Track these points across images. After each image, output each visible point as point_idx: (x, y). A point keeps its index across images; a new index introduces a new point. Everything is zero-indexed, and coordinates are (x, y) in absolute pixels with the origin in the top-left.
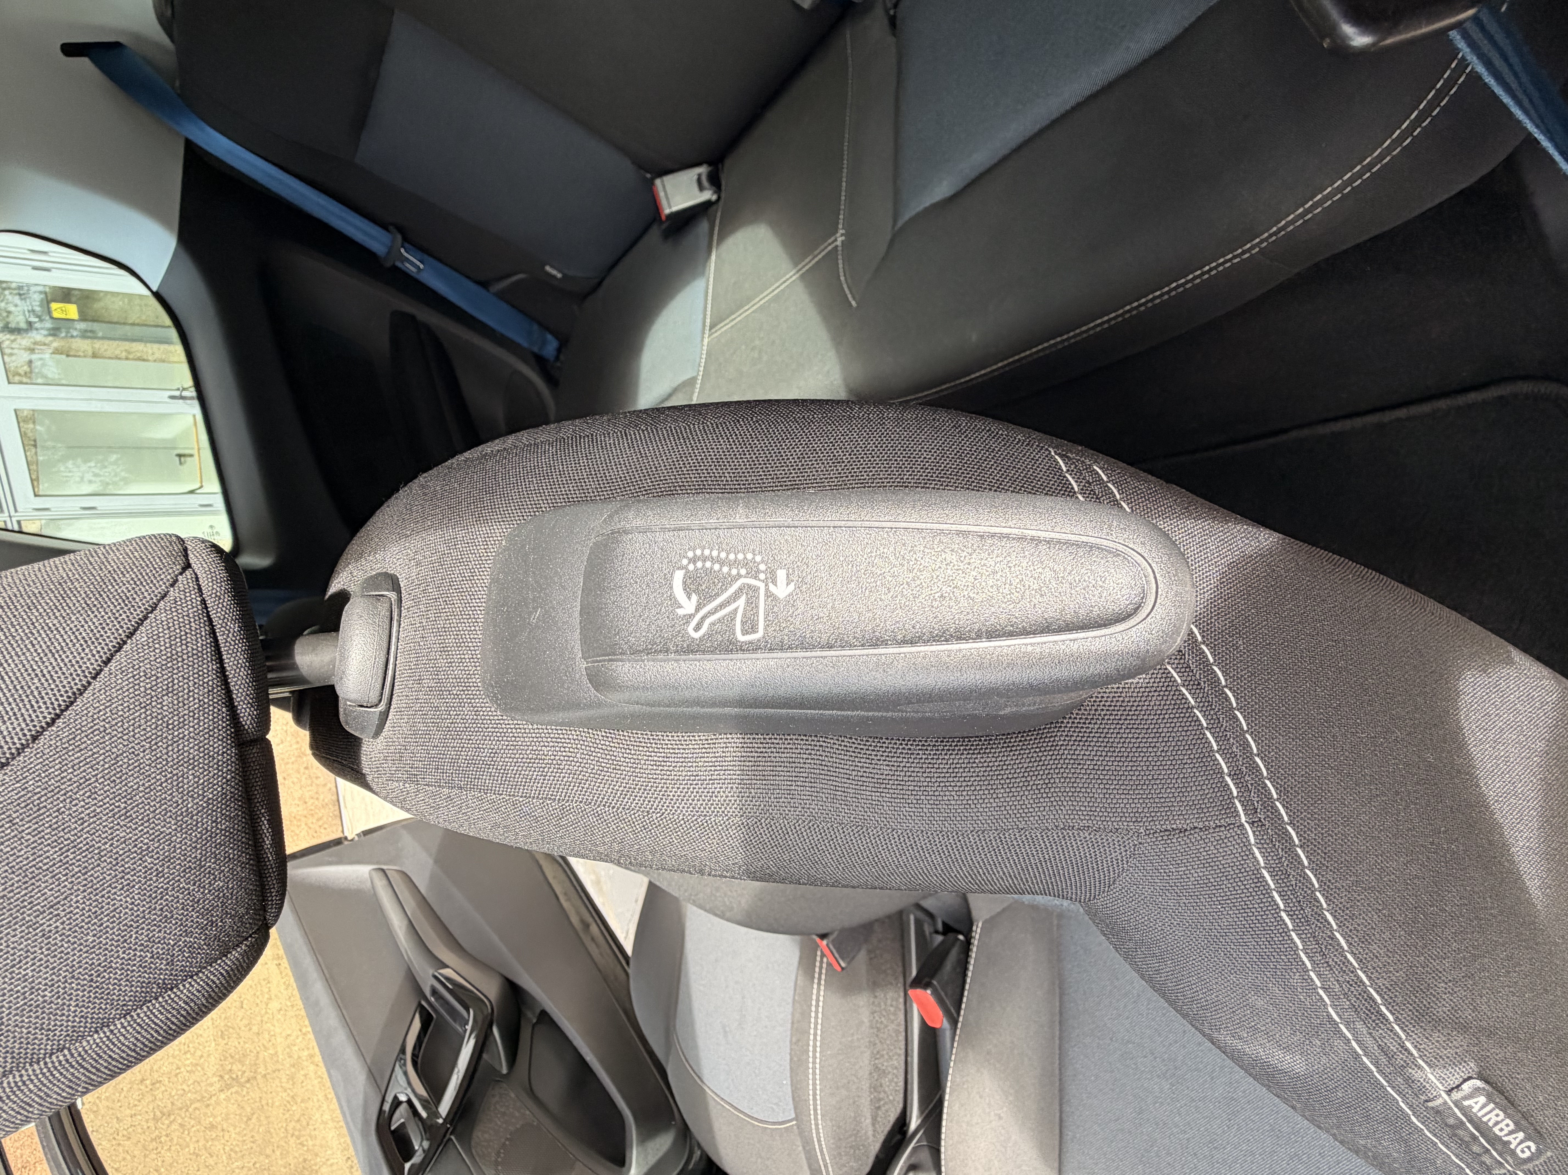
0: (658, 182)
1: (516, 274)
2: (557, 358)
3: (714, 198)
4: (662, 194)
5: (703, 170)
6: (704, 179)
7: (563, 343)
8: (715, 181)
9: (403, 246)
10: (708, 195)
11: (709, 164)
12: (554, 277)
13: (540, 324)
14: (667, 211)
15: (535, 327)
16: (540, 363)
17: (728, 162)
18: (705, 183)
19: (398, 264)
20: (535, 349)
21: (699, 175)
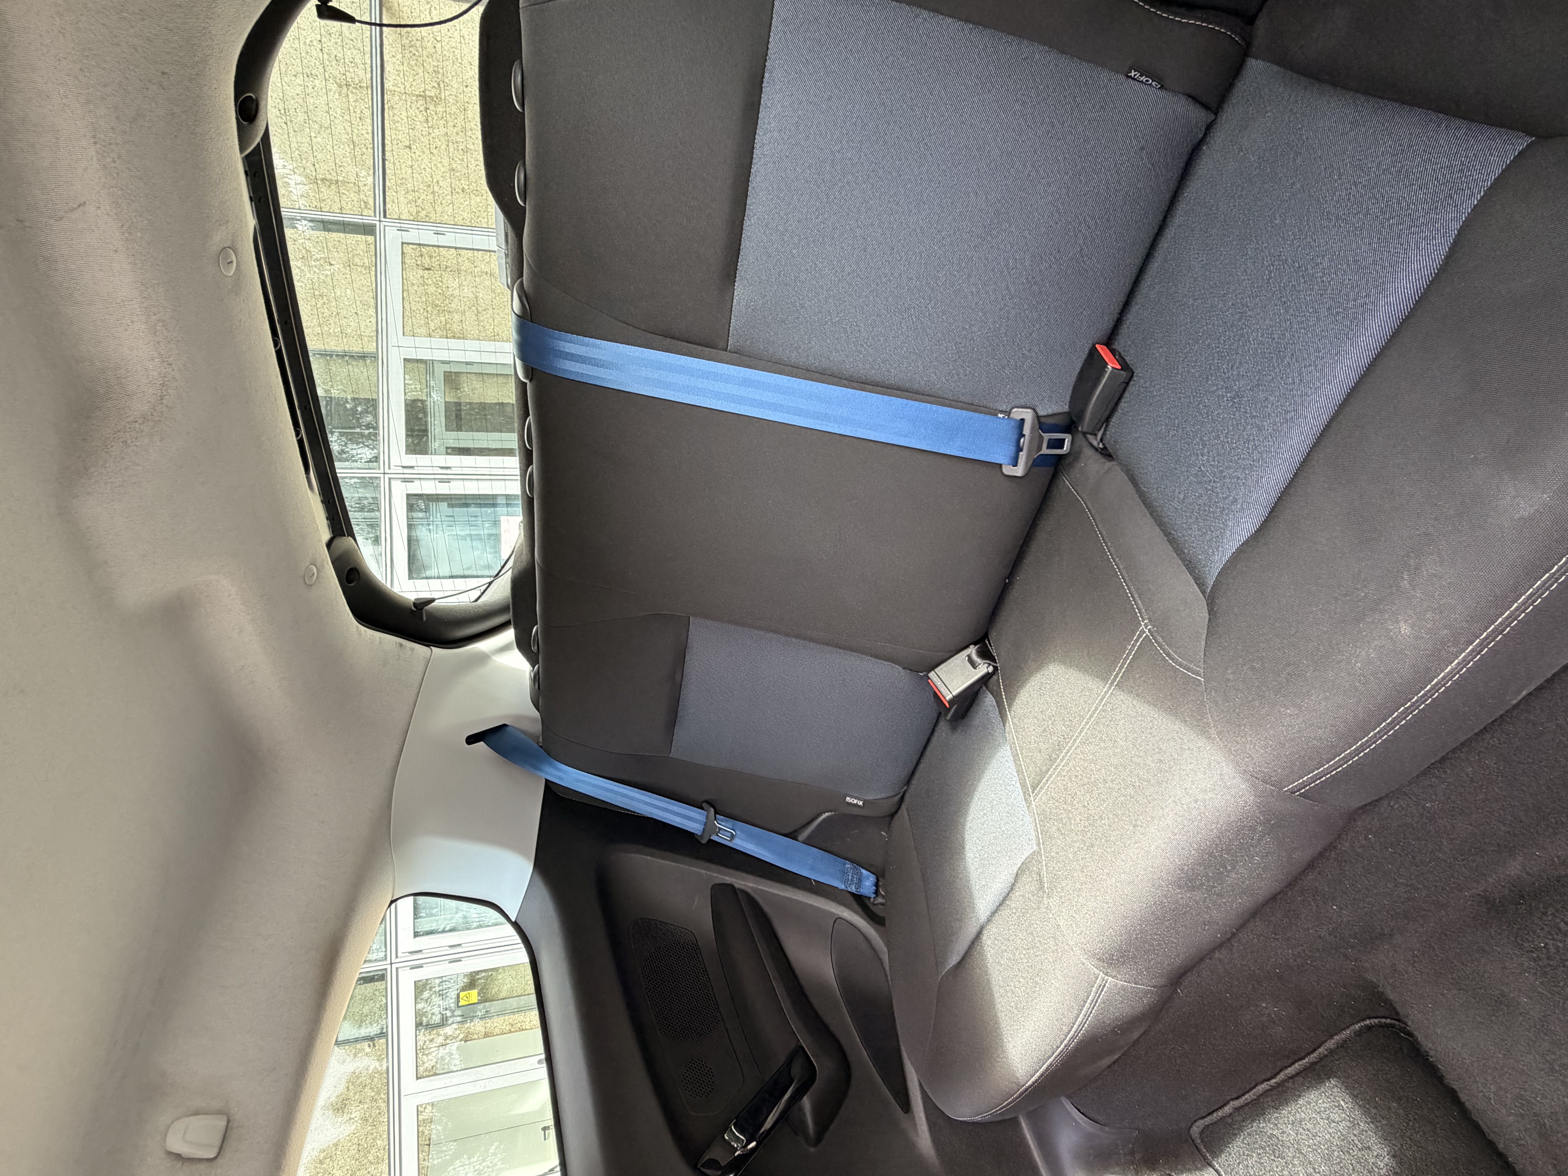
0: (932, 675)
1: (819, 815)
2: (877, 893)
3: (991, 669)
4: (939, 684)
5: (972, 650)
6: (975, 657)
7: (880, 875)
8: (986, 654)
9: (715, 820)
10: (984, 668)
11: (975, 644)
12: (856, 805)
13: (852, 861)
14: (949, 697)
15: (848, 865)
16: (860, 902)
17: (993, 635)
18: (978, 660)
19: (714, 838)
20: (853, 889)
21: (969, 657)
